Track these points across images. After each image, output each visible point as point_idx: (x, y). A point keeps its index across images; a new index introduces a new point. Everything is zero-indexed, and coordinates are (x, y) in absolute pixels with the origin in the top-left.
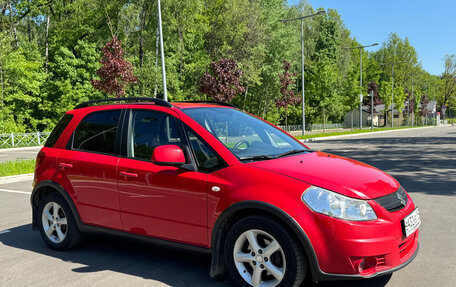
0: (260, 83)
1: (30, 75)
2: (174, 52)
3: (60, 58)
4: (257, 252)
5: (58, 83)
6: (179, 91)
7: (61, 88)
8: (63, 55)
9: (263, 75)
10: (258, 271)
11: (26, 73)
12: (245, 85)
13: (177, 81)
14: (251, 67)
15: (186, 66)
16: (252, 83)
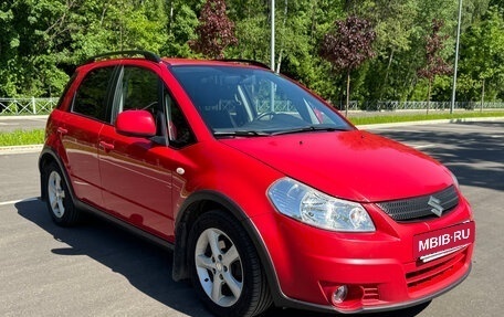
0: (407, 48)
1: (151, 36)
2: (305, 11)
3: (181, 18)
4: (217, 259)
5: (177, 46)
6: (309, 57)
7: (180, 52)
8: (184, 15)
9: (412, 38)
10: (218, 282)
11: (146, 34)
12: (389, 50)
13: (307, 44)
14: (398, 28)
15: (318, 27)
16: (397, 47)
